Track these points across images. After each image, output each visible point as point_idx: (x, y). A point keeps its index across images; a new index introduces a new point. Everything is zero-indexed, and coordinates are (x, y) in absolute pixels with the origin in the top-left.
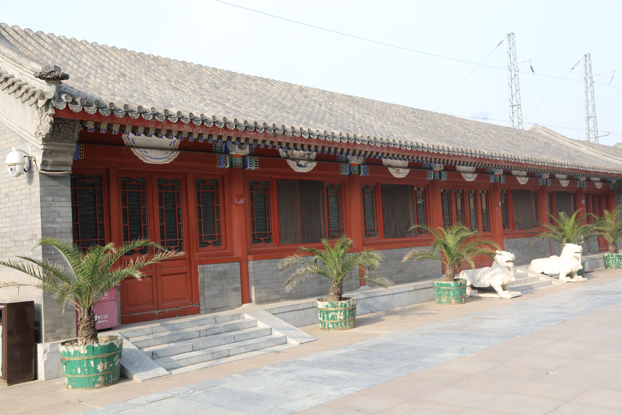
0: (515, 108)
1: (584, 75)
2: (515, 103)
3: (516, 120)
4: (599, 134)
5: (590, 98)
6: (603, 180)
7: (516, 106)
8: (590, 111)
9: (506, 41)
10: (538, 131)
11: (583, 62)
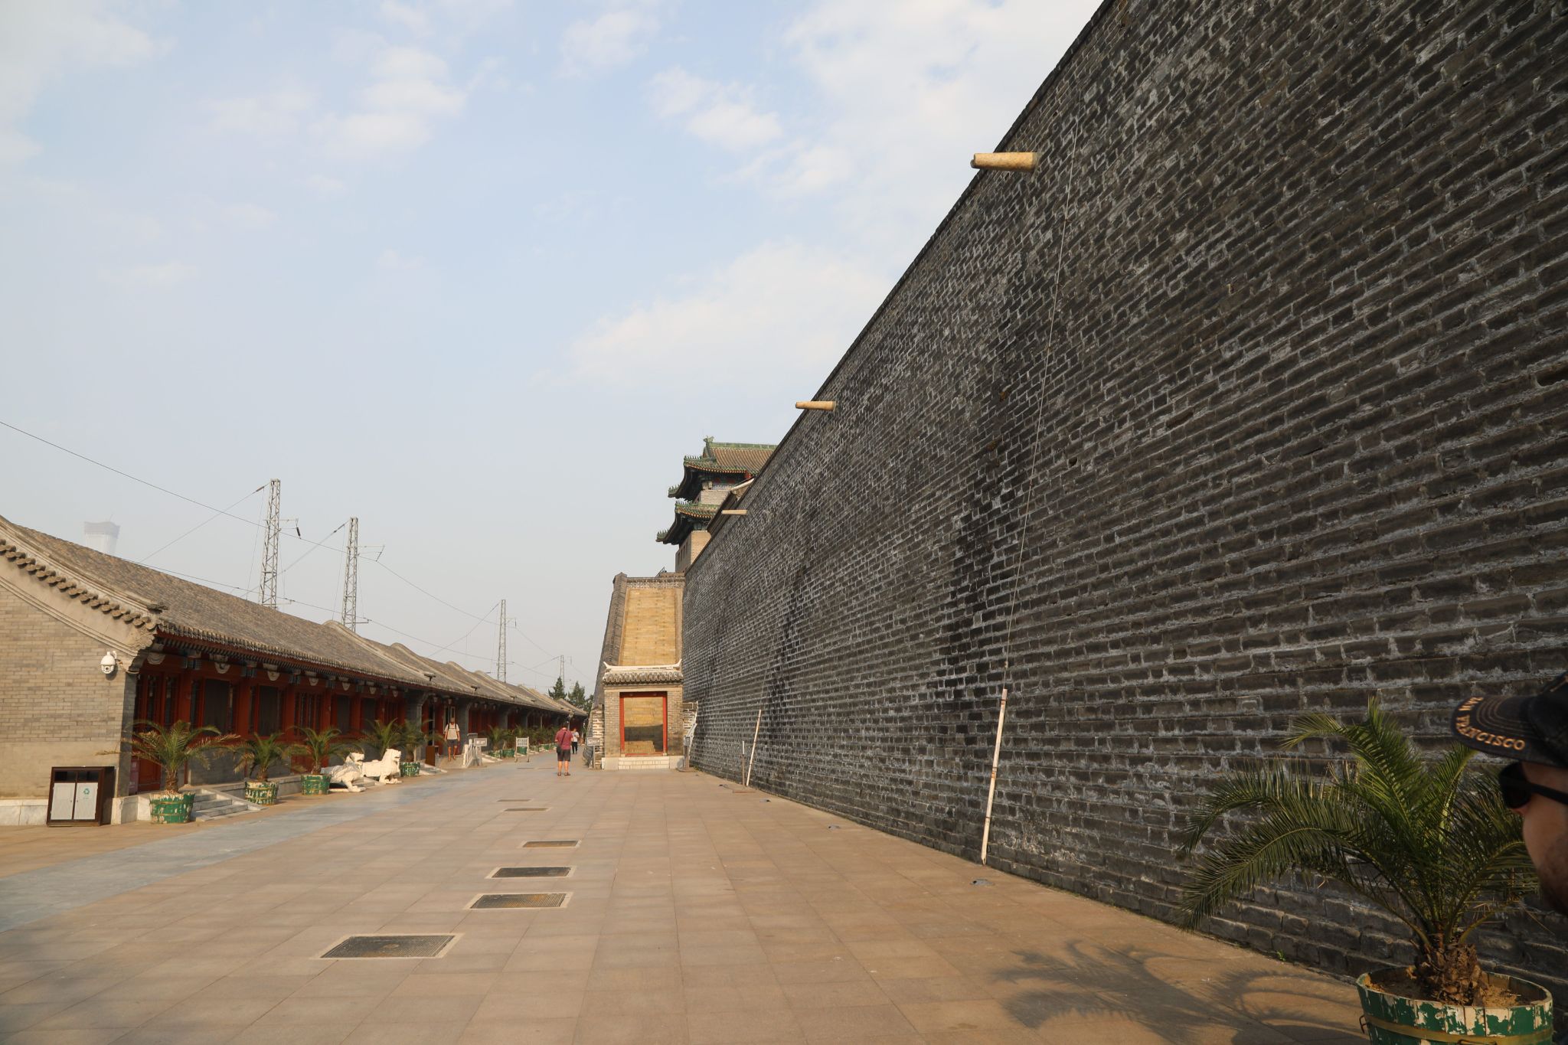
0: (269, 576)
1: (347, 543)
2: (269, 569)
3: (268, 592)
4: (357, 620)
5: (351, 572)
6: (398, 689)
7: (270, 574)
8: (350, 589)
9: (268, 488)
10: (334, 626)
11: (348, 526)
